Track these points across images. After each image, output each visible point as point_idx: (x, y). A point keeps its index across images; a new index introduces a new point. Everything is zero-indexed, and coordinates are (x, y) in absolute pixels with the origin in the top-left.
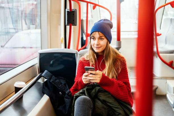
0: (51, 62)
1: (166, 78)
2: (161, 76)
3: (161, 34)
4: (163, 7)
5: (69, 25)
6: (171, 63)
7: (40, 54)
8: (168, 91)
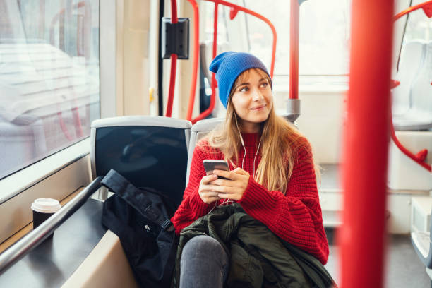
0: (125, 150)
1: (411, 194)
2: (397, 188)
3: (398, 84)
4: (405, 16)
5: (171, 57)
6: (422, 156)
8: (414, 223)
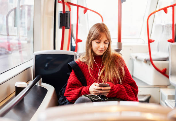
0: (46, 66)
1: (160, 87)
2: (153, 85)
3: (154, 41)
4: (154, 14)
5: (62, 27)
6: (164, 71)
7: (36, 56)
8: (162, 99)
